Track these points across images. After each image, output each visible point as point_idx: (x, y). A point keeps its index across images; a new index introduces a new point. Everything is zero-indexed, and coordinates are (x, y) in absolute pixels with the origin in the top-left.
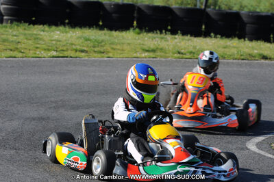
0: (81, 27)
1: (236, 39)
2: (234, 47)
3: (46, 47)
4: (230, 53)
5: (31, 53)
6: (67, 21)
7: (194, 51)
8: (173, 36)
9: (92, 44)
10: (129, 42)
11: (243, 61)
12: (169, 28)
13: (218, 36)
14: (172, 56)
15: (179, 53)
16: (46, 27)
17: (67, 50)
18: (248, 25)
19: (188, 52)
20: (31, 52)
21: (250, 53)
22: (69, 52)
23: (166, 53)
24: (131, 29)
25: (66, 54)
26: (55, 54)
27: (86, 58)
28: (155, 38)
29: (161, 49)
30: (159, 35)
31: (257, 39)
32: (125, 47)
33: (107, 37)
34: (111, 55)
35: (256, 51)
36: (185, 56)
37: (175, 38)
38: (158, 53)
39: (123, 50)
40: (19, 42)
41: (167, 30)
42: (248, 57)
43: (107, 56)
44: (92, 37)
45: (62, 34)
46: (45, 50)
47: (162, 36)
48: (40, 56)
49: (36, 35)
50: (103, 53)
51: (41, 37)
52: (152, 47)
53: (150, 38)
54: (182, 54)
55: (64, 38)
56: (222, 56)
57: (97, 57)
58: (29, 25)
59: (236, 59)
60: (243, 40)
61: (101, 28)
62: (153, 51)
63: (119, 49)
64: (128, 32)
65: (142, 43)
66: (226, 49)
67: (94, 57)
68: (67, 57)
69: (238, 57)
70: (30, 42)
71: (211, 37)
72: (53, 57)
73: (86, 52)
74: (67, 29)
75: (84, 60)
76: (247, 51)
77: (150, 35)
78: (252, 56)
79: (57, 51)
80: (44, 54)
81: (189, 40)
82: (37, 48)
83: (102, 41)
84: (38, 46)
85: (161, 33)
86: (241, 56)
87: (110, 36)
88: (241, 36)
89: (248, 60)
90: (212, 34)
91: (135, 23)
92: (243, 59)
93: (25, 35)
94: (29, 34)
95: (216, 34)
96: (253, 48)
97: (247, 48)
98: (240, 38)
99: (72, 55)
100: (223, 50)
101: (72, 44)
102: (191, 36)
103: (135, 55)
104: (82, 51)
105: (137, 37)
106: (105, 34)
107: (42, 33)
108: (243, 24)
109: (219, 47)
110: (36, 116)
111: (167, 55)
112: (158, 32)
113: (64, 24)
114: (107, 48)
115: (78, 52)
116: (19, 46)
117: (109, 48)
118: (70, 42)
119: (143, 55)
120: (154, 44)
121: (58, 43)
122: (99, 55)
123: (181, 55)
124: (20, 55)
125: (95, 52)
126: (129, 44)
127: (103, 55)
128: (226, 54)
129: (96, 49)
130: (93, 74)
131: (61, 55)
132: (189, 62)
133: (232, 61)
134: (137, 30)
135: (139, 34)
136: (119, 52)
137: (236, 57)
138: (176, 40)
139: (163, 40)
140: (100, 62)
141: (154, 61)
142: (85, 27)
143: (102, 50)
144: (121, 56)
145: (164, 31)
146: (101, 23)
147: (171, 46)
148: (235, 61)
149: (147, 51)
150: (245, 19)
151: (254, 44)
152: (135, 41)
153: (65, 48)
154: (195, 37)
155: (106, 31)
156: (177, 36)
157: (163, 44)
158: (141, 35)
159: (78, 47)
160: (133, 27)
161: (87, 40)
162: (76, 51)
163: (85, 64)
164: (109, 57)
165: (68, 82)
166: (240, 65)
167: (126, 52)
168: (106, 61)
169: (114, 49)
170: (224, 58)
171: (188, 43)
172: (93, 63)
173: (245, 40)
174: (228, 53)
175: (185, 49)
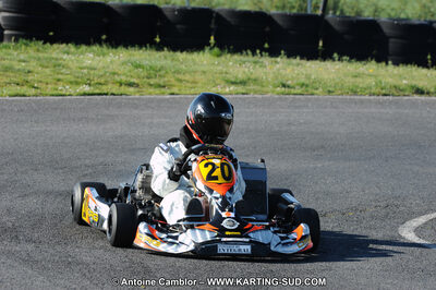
0: (126, 46)
1: (373, 62)
2: (370, 75)
3: (73, 79)
4: (364, 86)
5: (50, 89)
6: (104, 37)
7: (307, 82)
8: (273, 59)
9: (145, 73)
10: (202, 68)
11: (385, 98)
12: (266, 45)
13: (345, 58)
14: (273, 92)
15: (284, 86)
16: (71, 47)
17: (106, 83)
18: (392, 40)
19: (298, 84)
20: (50, 86)
21: (397, 84)
22: (110, 86)
23: (263, 86)
24: (207, 49)
25: (104, 89)
26: (87, 89)
27: (137, 96)
28: (244, 62)
29: (255, 80)
30: (251, 58)
31: (406, 62)
32: (198, 77)
33: (169, 62)
34: (175, 90)
35: (405, 82)
36: (293, 91)
37: (276, 62)
38: (252, 87)
39: (194, 82)
40: (29, 72)
41: (263, 50)
42: (394, 91)
43: (169, 91)
44: (146, 63)
45: (97, 58)
46: (71, 83)
47: (256, 58)
48: (63, 93)
49: (57, 59)
50: (164, 87)
51: (63, 63)
52: (241, 76)
53: (236, 62)
54: (288, 87)
55: (101, 64)
56: (352, 90)
57: (154, 93)
58: (45, 43)
59: (374, 94)
60: (384, 64)
61: (159, 48)
62: (243, 83)
63: (187, 81)
64: (201, 53)
65: (224, 70)
67: (150, 94)
68: (106, 94)
69: (377, 91)
70: (48, 71)
71: (334, 60)
72: (85, 94)
73: (137, 85)
74: (105, 49)
75: (133, 99)
76: (391, 81)
77: (237, 57)
78: (399, 90)
79: (90, 85)
80: (69, 89)
81: (298, 65)
82: (59, 80)
83: (162, 68)
84: (60, 77)
85: (254, 54)
86: (382, 88)
87: (173, 60)
88: (381, 58)
89: (393, 95)
90: (335, 55)
91: (212, 38)
92: (385, 95)
93: (39, 59)
94: (46, 59)
95: (341, 55)
96: (401, 77)
97: (390, 77)
98: (379, 61)
99: (114, 91)
100: (352, 80)
101: (114, 74)
102: (302, 58)
103: (214, 90)
104: (130, 85)
105: (216, 60)
106: (165, 58)
107: (65, 56)
108: (385, 39)
109: (346, 76)
110: (63, 189)
111: (265, 89)
112: (249, 52)
113: (100, 42)
114: (170, 78)
115: (123, 87)
116: (30, 78)
117: (172, 79)
118: (110, 70)
119: (227, 90)
120: (244, 72)
121: (92, 72)
122: (157, 91)
123: (287, 90)
124: (33, 91)
125: (151, 85)
126: (204, 72)
127: (163, 90)
128: (357, 87)
129: (152, 81)
130: (149, 120)
131: (97, 91)
132: (299, 99)
133: (367, 97)
134: (216, 50)
135: (219, 56)
136: (189, 85)
137: (373, 91)
138: (278, 66)
139: (257, 67)
141: (244, 99)
142: (133, 46)
143: (162, 84)
144: (192, 91)
145: (258, 51)
146: (158, 40)
147: (271, 75)
148: (372, 97)
149: (233, 83)
150: (386, 30)
151: (402, 69)
152: (212, 67)
153: (102, 81)
154: (308, 60)
155: (166, 52)
156: (279, 59)
157: (258, 72)
158: (223, 58)
159: (124, 79)
160: (209, 44)
161: (138, 66)
162: (121, 85)
163: (135, 105)
164: (173, 94)
165: (110, 134)
166: (382, 104)
167: (200, 85)
168: (168, 99)
169: (181, 81)
170: (355, 93)
171: (297, 70)
172: (148, 104)
173: (387, 64)
174: (361, 85)
175: (293, 78)
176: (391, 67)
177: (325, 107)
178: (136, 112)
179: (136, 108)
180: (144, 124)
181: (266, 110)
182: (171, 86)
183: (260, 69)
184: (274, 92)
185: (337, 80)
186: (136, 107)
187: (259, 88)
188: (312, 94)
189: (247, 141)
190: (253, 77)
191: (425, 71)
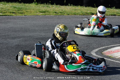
1: (80, 6)
2: (79, 10)
7: (62, 12)
8: (52, 5)
10: (33, 8)
12: (50, 2)
13: (72, 5)
15: (56, 13)
17: (6, 12)
19: (60, 12)
21: (87, 12)
22: (8, 13)
25: (6, 14)
26: (1, 14)
27: (15, 16)
28: (44, 6)
29: (48, 11)
32: (32, 11)
33: (23, 6)
34: (26, 14)
35: (89, 11)
36: (58, 14)
38: (47, 13)
39: (31, 12)
42: (86, 14)
43: (24, 15)
44: (17, 7)
45: (3, 5)
47: (47, 5)
53: (42, 6)
55: (5, 7)
56: (74, 14)
57: (20, 15)
59: (80, 15)
62: (44, 12)
63: (29, 12)
64: (32, 4)
65: (39, 8)
66: (76, 11)
68: (7, 16)
69: (81, 14)
73: (15, 13)
74: (5, 3)
75: (14, 17)
76: (85, 11)
83: (22, 8)
86: (83, 13)
87: (25, 6)
90: (69, 4)
92: (83, 15)
96: (88, 10)
99: (9, 15)
100: (74, 11)
101: (9, 10)
102: (60, 5)
103: (36, 14)
104: (13, 13)
109: (72, 10)
114: (24, 11)
115: (11, 13)
118: (7, 9)
119: (40, 14)
120: (45, 9)
121: (2, 9)
122: (21, 14)
123: (57, 14)
125: (19, 13)
126: (33, 9)
127: (22, 14)
128: (76, 13)
129: (19, 12)
131: (4, 15)
132: (60, 17)
133: (79, 16)
134: (36, 3)
135: (37, 5)
136: (29, 13)
137: (80, 14)
138: (54, 7)
140: (22, 17)
142: (13, 2)
143: (22, 12)
144: (30, 14)
145: (48, 3)
146: (20, 0)
147: (52, 10)
149: (42, 12)
151: (87, 8)
152: (36, 8)
155: (22, 4)
156: (54, 5)
157: (48, 9)
159: (11, 11)
161: (15, 8)
162: (10, 13)
163: (15, 18)
164: (25, 15)
165: (9, 26)
167: (32, 13)
168: (24, 17)
170: (75, 15)
171: (59, 8)
172: (18, 18)
174: (77, 13)
175: (58, 11)
176: (84, 7)
177: (67, 19)
178: (15, 20)
179: (15, 19)
180: (18, 24)
181: (51, 20)
183: (49, 8)
184: (53, 15)
185: (70, 11)
187: (49, 13)
188: (63, 15)
189: (47, 28)
190: (47, 10)
191: (94, 8)
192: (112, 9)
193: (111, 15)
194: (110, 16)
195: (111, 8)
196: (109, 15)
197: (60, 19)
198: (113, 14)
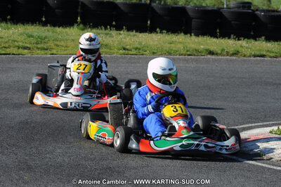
0: (23, 24)
1: (183, 34)
2: (180, 43)
4: (176, 49)
6: (9, 17)
7: (139, 46)
8: (118, 32)
9: (35, 41)
10: (72, 38)
11: (189, 57)
12: (114, 23)
13: (164, 31)
14: (117, 53)
15: (124, 49)
17: (9, 47)
18: (194, 20)
19: (133, 48)
21: (197, 48)
22: (12, 49)
23: (111, 49)
24: (76, 26)
25: (8, 51)
27: (29, 55)
28: (99, 34)
29: (106, 45)
30: (104, 31)
31: (204, 34)
32: (69, 43)
33: (50, 33)
34: (54, 52)
35: (202, 47)
36: (130, 52)
37: (120, 34)
39: (66, 47)
41: (111, 26)
43: (50, 52)
44: (35, 34)
45: (4, 31)
47: (107, 31)
50: (47, 49)
54: (127, 50)
55: (6, 35)
56: (168, 52)
57: (40, 54)
59: (182, 55)
60: (189, 35)
61: (45, 24)
63: (62, 46)
64: (72, 28)
66: (172, 45)
67: (38, 54)
68: (9, 54)
69: (184, 52)
71: (157, 33)
73: (29, 49)
74: (9, 25)
75: (26, 57)
76: (193, 46)
77: (95, 31)
78: (198, 52)
81: (134, 36)
83: (46, 38)
85: (106, 28)
86: (187, 51)
87: (53, 32)
88: (187, 31)
89: (194, 55)
90: (158, 29)
91: (79, 18)
92: (189, 55)
95: (162, 30)
96: (200, 44)
97: (193, 43)
98: (186, 33)
99: (14, 52)
100: (168, 45)
101: (15, 41)
102: (136, 31)
104: (25, 48)
105: (81, 33)
106: (48, 31)
108: (189, 19)
109: (164, 43)
111: (111, 51)
112: (103, 28)
113: (6, 21)
114: (51, 44)
117: (52, 45)
118: (12, 39)
122: (43, 52)
125: (38, 48)
126: (73, 40)
127: (46, 51)
128: (172, 50)
129: (39, 46)
131: (3, 52)
132: (134, 58)
133: (178, 56)
134: (81, 26)
135: (83, 30)
136: (63, 48)
137: (182, 52)
138: (121, 36)
139: (108, 37)
142: (28, 23)
143: (45, 47)
145: (109, 27)
146: (44, 19)
147: (117, 42)
148: (181, 57)
150: (191, 14)
151: (201, 39)
153: (7, 45)
154: (140, 32)
155: (49, 27)
156: (122, 32)
158: (85, 31)
159: (21, 44)
160: (77, 22)
161: (30, 36)
162: (19, 48)
164: (52, 54)
165: (10, 80)
166: (187, 61)
167: (70, 48)
168: (49, 58)
169: (57, 46)
170: (170, 54)
171: (133, 39)
172: (36, 60)
173: (191, 35)
174: (174, 49)
175: (130, 45)
176: (194, 38)
178: (28, 65)
182: (51, 49)
183: (110, 39)
185: (159, 46)
186: (28, 62)
187: (108, 50)
188: (143, 55)
190: (105, 43)
191: (215, 40)
192: (257, 43)
193: (255, 56)
194: (252, 58)
195: (256, 40)
196: (250, 56)
197: (134, 63)
198: (258, 53)
